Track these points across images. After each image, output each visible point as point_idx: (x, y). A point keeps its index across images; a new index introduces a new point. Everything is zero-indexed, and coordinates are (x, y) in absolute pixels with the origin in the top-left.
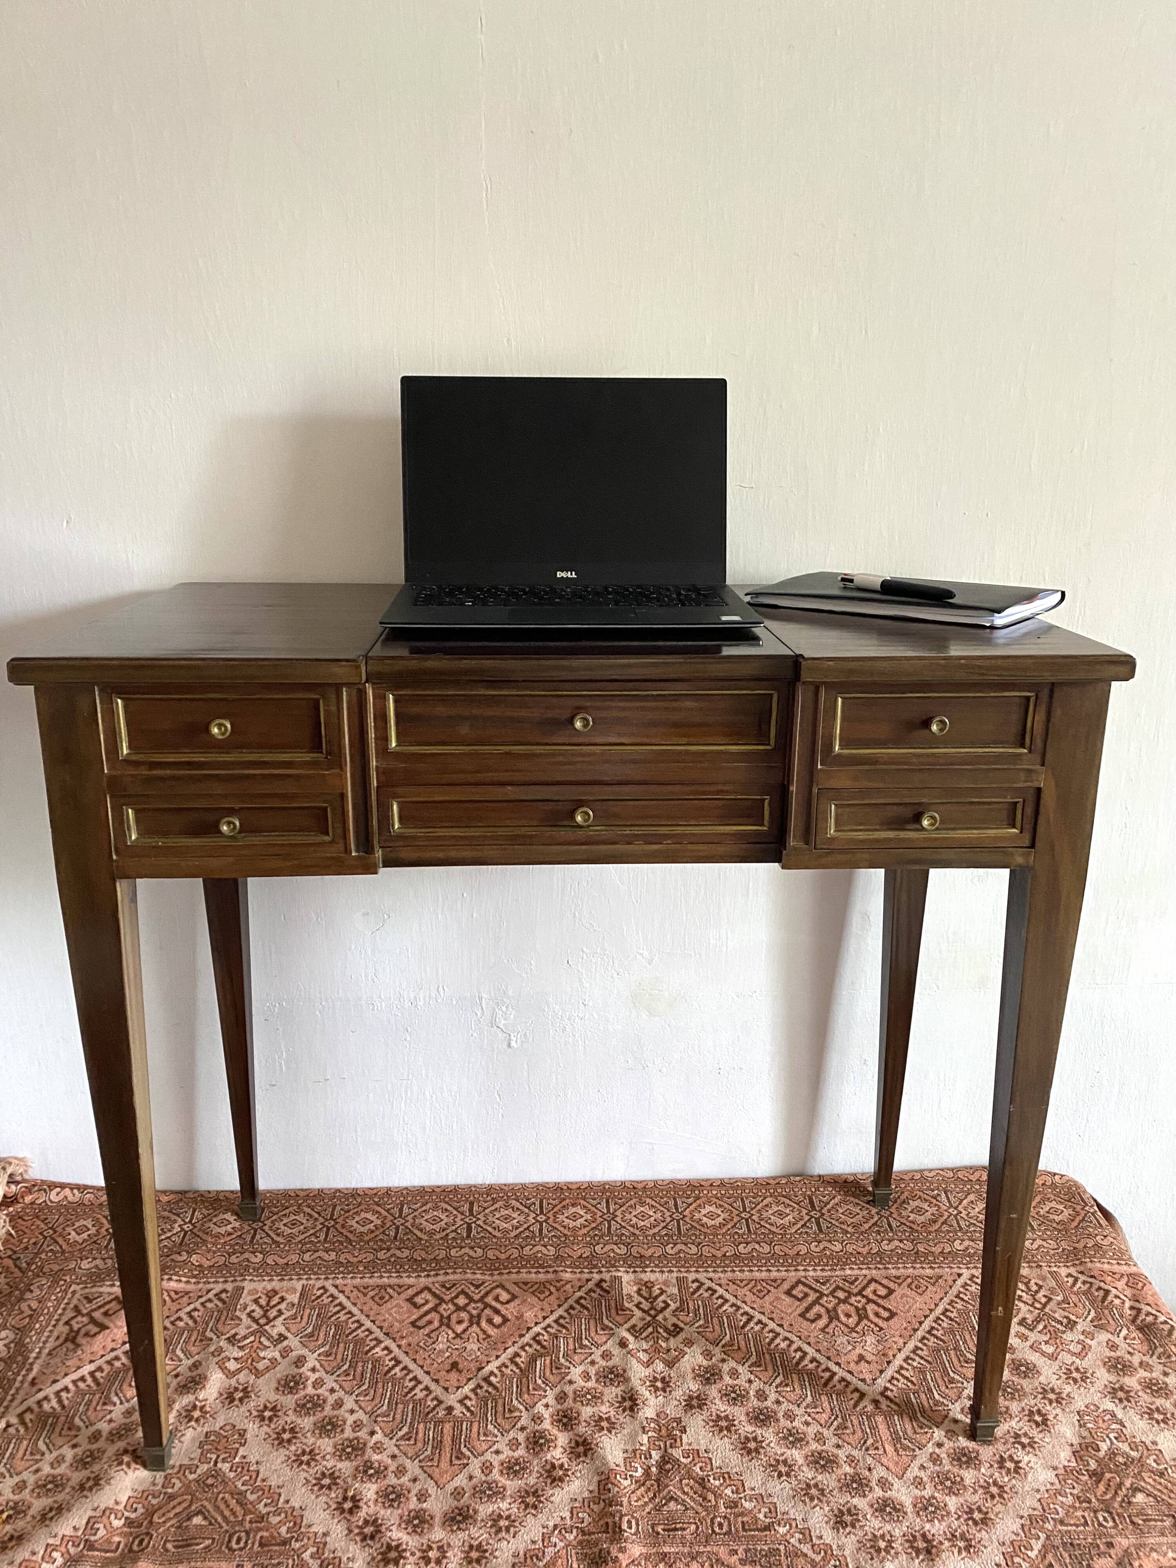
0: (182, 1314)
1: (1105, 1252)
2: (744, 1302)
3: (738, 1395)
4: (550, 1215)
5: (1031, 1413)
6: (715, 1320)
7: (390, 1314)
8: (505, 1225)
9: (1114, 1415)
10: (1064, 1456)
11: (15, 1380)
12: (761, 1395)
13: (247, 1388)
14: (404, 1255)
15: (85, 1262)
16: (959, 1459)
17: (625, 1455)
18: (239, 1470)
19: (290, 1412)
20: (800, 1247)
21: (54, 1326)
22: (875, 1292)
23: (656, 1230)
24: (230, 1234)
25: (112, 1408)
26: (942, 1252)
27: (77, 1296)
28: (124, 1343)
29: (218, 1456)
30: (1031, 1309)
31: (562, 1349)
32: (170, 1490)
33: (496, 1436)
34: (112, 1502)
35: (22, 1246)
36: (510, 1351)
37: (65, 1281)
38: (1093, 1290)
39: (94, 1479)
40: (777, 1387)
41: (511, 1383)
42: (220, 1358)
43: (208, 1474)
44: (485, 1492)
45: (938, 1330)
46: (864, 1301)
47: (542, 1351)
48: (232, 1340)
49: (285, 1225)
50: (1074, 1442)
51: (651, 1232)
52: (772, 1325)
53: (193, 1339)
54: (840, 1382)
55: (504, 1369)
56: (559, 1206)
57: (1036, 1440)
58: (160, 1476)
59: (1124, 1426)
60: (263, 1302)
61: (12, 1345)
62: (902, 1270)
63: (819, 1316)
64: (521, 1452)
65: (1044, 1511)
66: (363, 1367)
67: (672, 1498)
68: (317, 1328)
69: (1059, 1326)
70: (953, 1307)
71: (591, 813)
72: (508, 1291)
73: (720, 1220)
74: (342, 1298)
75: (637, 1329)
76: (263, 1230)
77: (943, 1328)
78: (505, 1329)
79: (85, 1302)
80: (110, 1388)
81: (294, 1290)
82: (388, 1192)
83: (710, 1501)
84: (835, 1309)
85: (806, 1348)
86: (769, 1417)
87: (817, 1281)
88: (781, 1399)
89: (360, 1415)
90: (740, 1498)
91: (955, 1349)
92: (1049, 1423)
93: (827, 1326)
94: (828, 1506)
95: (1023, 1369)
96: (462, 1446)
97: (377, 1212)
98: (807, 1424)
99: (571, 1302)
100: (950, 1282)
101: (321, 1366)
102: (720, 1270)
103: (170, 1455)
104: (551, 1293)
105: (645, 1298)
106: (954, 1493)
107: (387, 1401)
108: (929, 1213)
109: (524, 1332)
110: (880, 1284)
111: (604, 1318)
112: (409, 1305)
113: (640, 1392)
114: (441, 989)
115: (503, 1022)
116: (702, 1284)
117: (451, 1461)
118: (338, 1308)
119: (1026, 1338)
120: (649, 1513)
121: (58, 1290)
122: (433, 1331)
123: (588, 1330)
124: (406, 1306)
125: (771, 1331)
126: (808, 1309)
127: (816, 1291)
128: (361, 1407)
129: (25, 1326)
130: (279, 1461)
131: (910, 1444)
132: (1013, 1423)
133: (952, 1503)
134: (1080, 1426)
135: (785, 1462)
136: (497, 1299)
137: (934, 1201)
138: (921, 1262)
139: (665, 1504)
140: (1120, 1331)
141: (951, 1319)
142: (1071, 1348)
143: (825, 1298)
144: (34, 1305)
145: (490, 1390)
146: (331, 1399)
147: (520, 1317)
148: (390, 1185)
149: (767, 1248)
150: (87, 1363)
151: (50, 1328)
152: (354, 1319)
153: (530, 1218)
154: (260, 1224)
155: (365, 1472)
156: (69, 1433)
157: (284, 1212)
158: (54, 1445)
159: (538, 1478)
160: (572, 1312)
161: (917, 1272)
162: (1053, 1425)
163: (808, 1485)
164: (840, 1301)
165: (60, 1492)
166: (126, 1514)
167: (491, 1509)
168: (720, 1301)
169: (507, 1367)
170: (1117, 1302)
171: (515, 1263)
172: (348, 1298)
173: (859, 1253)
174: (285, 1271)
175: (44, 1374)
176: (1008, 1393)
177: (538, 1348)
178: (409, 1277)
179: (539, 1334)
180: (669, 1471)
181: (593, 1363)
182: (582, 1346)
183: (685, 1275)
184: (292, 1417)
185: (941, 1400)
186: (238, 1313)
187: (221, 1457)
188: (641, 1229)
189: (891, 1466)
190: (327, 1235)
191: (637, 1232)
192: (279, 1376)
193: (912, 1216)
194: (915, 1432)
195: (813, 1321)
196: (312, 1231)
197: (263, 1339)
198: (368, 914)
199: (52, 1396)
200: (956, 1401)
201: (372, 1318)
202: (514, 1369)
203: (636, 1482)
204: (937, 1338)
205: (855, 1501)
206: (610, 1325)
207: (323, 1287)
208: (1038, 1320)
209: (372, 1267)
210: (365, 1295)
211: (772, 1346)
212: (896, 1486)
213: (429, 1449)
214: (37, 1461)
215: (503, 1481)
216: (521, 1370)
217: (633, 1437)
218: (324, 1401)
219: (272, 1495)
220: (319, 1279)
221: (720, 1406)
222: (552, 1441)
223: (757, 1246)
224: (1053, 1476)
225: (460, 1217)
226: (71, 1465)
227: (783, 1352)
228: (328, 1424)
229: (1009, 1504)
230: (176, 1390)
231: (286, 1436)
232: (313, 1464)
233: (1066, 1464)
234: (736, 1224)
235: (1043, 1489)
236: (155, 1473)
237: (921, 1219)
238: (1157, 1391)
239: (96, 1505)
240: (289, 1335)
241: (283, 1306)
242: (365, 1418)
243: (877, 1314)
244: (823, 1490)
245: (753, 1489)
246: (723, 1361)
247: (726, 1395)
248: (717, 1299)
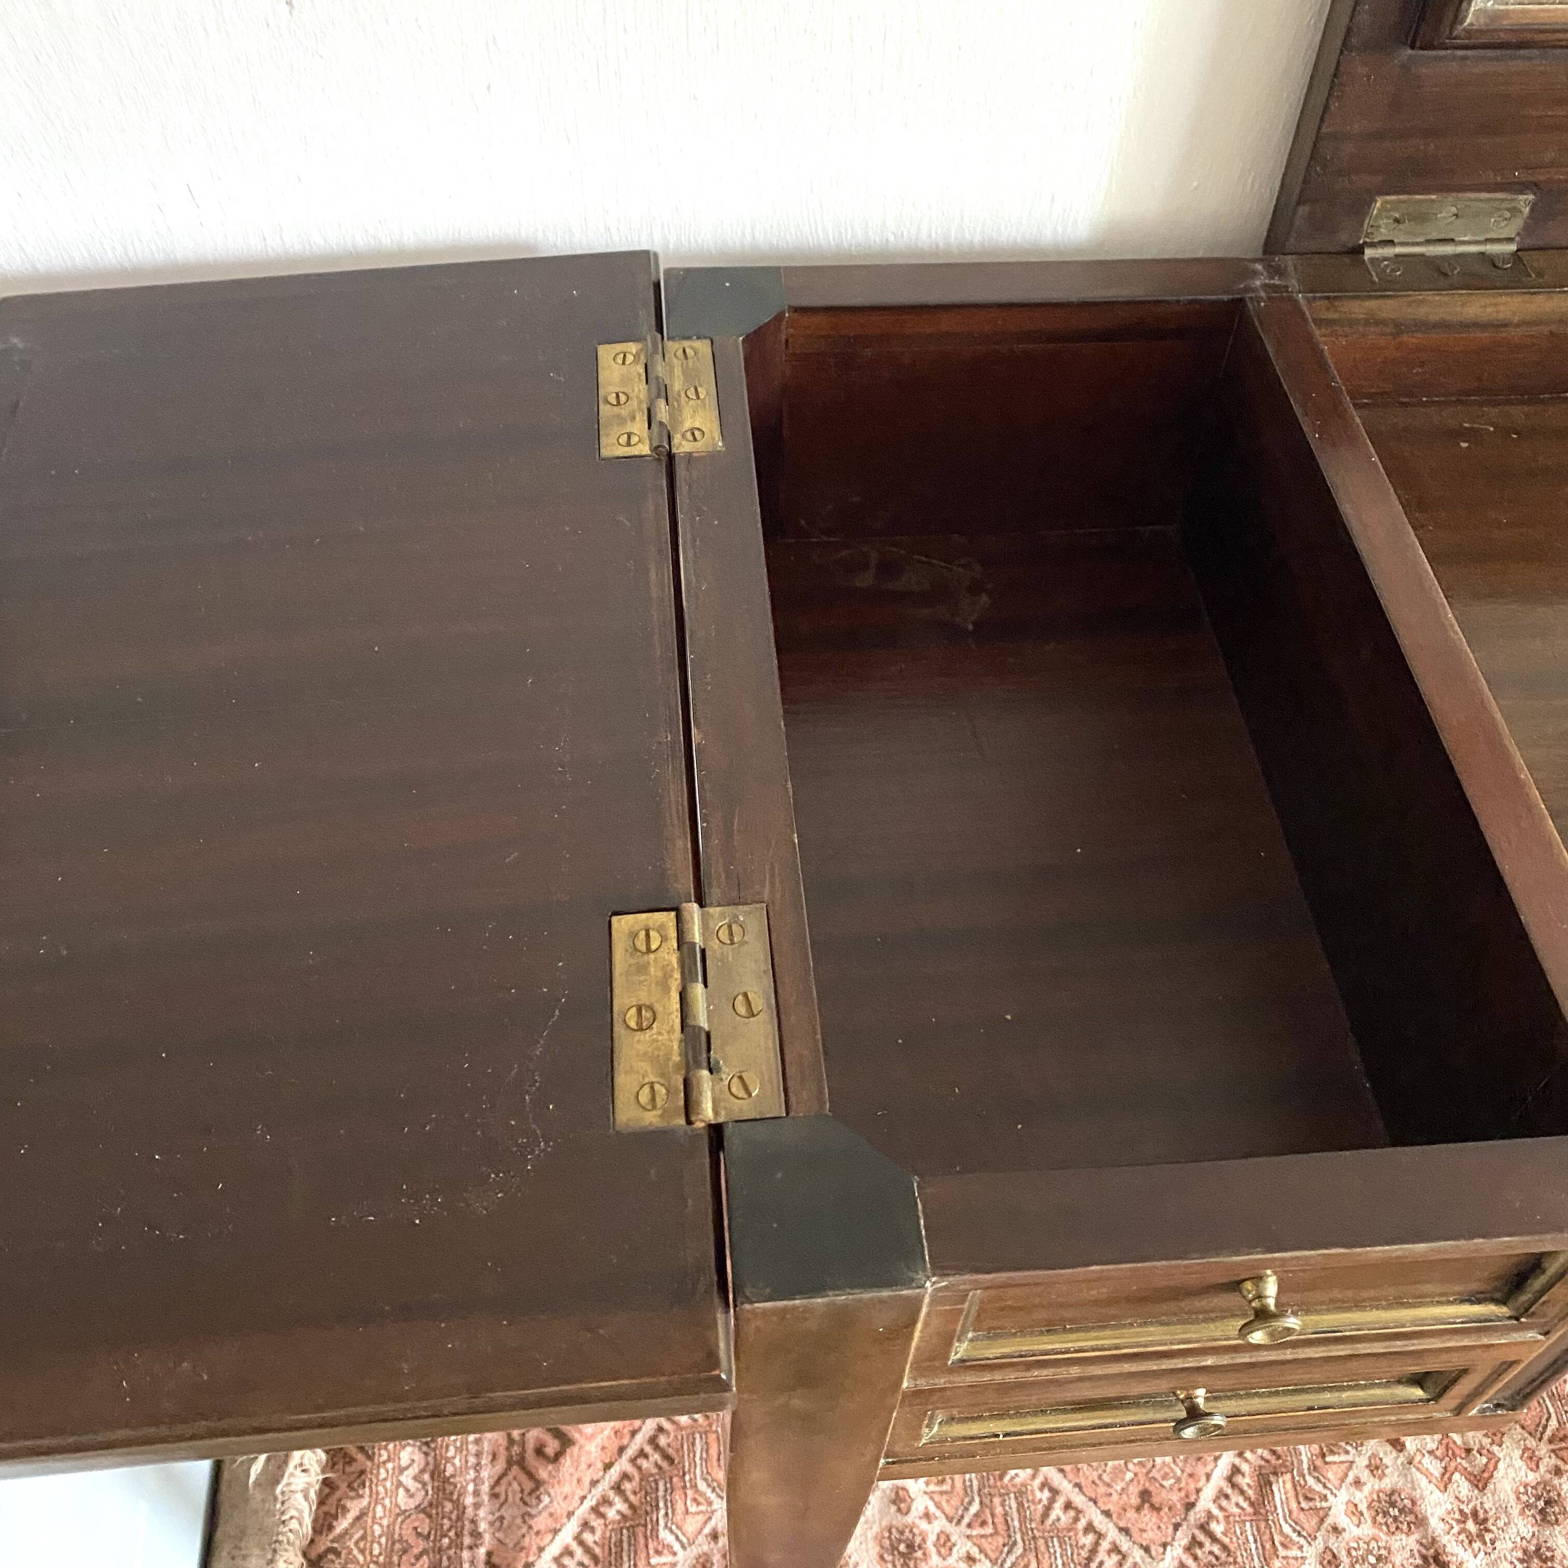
31: (1304, 1458)
41: (1244, 1533)
55: (1224, 1503)
113: (1448, 1547)
145: (1215, 1549)
169: (1228, 1498)
181: (1358, 1484)
202: (1240, 1501)
216: (1252, 1504)
246: (1558, 1472)
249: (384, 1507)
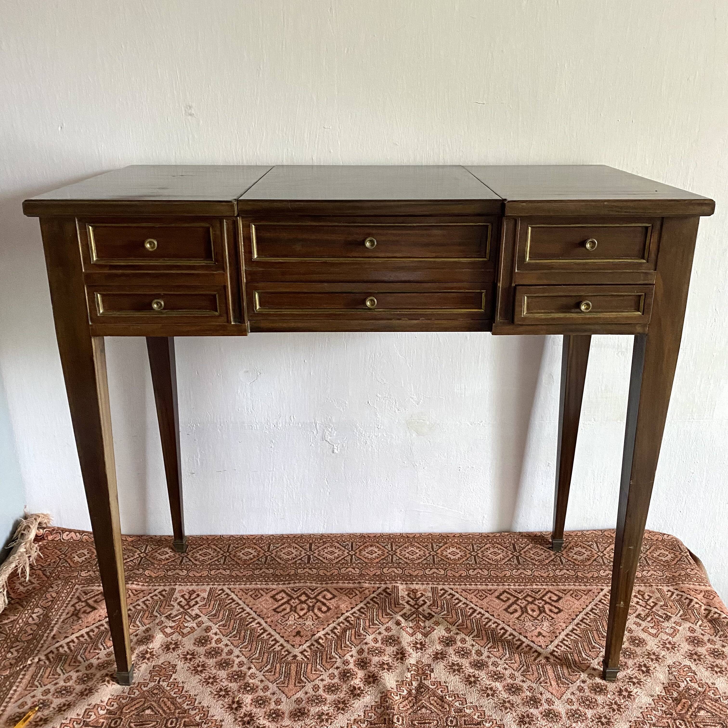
0: (140, 602)
1: (691, 579)
2: (471, 602)
3: (465, 653)
4: (357, 551)
5: (640, 666)
6: (453, 612)
7: (261, 605)
8: (330, 557)
9: (690, 668)
10: (658, 690)
11: (43, 635)
12: (479, 653)
13: (177, 643)
14: (270, 572)
15: (83, 572)
16: (595, 690)
17: (397, 683)
18: (172, 686)
19: (202, 656)
20: (507, 572)
21: (66, 607)
22: (550, 598)
23: (420, 561)
24: (168, 559)
25: (99, 652)
26: (592, 577)
27: (79, 591)
28: (106, 617)
29: (160, 678)
30: (645, 609)
31: (362, 625)
32: (132, 696)
33: (322, 672)
34: (99, 701)
35: (47, 563)
36: (332, 626)
37: (72, 582)
38: (683, 599)
39: (89, 689)
40: (488, 649)
41: (331, 643)
42: (161, 626)
43: (154, 688)
44: (314, 701)
45: (587, 620)
46: (543, 603)
47: (350, 626)
48: (168, 617)
49: (200, 555)
50: (665, 682)
51: (417, 562)
52: (487, 615)
53: (146, 616)
54: (526, 647)
55: (327, 636)
56: (363, 547)
57: (642, 680)
58: (127, 688)
59: (696, 674)
60: (187, 597)
61: (42, 616)
62: (567, 586)
63: (516, 611)
64: (336, 680)
65: (644, 718)
66: (245, 633)
67: (423, 706)
68: (218, 611)
69: (660, 619)
70: (597, 607)
71: (375, 300)
72: (331, 593)
73: (459, 556)
74: (233, 596)
75: (407, 615)
76: (187, 558)
77: (590, 619)
78: (328, 614)
79: (83, 594)
80: (98, 641)
81: (205, 591)
82: (261, 537)
83: (446, 709)
84: (525, 607)
85: (507, 628)
86: (483, 665)
87: (516, 591)
88: (491, 655)
89: (243, 658)
90: (464, 707)
91: (596, 630)
92: (650, 671)
93: (520, 616)
94: (515, 712)
95: (637, 642)
96: (302, 676)
97: (255, 548)
98: (506, 669)
99: (368, 599)
100: (596, 594)
101: (220, 631)
102: (457, 584)
103: (132, 677)
104: (357, 594)
105: (412, 599)
106: (591, 708)
107: (258, 651)
108: (585, 555)
109: (339, 616)
110: (554, 593)
111: (387, 609)
112: (272, 600)
113: (407, 650)
114: (292, 418)
115: (329, 437)
116: (446, 591)
117: (295, 684)
118: (231, 601)
119: (640, 625)
120: (410, 714)
121: (68, 587)
122: (286, 614)
123: (377, 615)
124: (271, 600)
125: (487, 618)
126: (509, 607)
127: (515, 597)
128: (243, 654)
129: (48, 607)
130: (195, 682)
131: (566, 681)
132: (629, 671)
133: (590, 713)
134: (669, 674)
135: (491, 689)
136: (324, 597)
137: (589, 548)
138: (580, 582)
139: (420, 710)
140: (698, 622)
141: (595, 614)
142: (667, 631)
143: (520, 601)
144: (54, 595)
145: (319, 646)
146: (226, 650)
147: (337, 607)
148: (263, 533)
149: (486, 572)
150: (85, 627)
151: (63, 608)
152: (240, 607)
153: (345, 553)
154: (186, 554)
155: (245, 689)
156: (74, 664)
157: (200, 548)
158: (65, 670)
159: (345, 694)
160: (368, 605)
161: (576, 588)
162: (653, 673)
163: (504, 701)
164: (529, 603)
165: (69, 695)
166: (107, 707)
167: (318, 710)
168: (457, 601)
169: (329, 634)
170: (697, 606)
171: (336, 577)
172: (237, 595)
173: (542, 576)
174: (199, 580)
175: (60, 633)
176: (627, 655)
177: (348, 624)
178: (273, 584)
179: (348, 617)
180: (422, 692)
181: (380, 633)
182: (374, 624)
183: (436, 586)
184: (203, 658)
185: (586, 657)
186: (172, 603)
187: (162, 679)
188: (412, 560)
189: (554, 692)
190: (225, 560)
191: (409, 562)
192: (196, 636)
193: (575, 556)
194: (570, 675)
195: (512, 613)
196: (216, 559)
197: (186, 617)
198: (247, 372)
199: (65, 645)
200: (595, 658)
201: (250, 607)
202: (333, 635)
203: (403, 698)
204: (586, 624)
205: (532, 710)
206: (391, 613)
207: (222, 589)
208: (647, 615)
209: (251, 579)
210: (247, 594)
211: (487, 626)
212: (556, 703)
213: (283, 677)
214: (56, 679)
215: (325, 695)
216: (337, 636)
217: (402, 674)
218: (222, 651)
219: (192, 699)
220: (220, 585)
221: (454, 658)
222: (354, 675)
223: (480, 571)
224: (651, 700)
225: (303, 551)
226: (76, 681)
227: (493, 630)
228: (224, 663)
229: (623, 714)
230: (136, 643)
231: (199, 669)
232: (215, 684)
233: (659, 694)
234: (468, 558)
235: (644, 707)
236: (124, 686)
237: (580, 558)
238: (717, 656)
239: (90, 703)
240: (201, 615)
241: (198, 599)
242: (245, 660)
243: (551, 610)
244: (513, 704)
245: (472, 703)
246: (457, 634)
247: (458, 652)
248: (455, 600)
249: (23, 621)
